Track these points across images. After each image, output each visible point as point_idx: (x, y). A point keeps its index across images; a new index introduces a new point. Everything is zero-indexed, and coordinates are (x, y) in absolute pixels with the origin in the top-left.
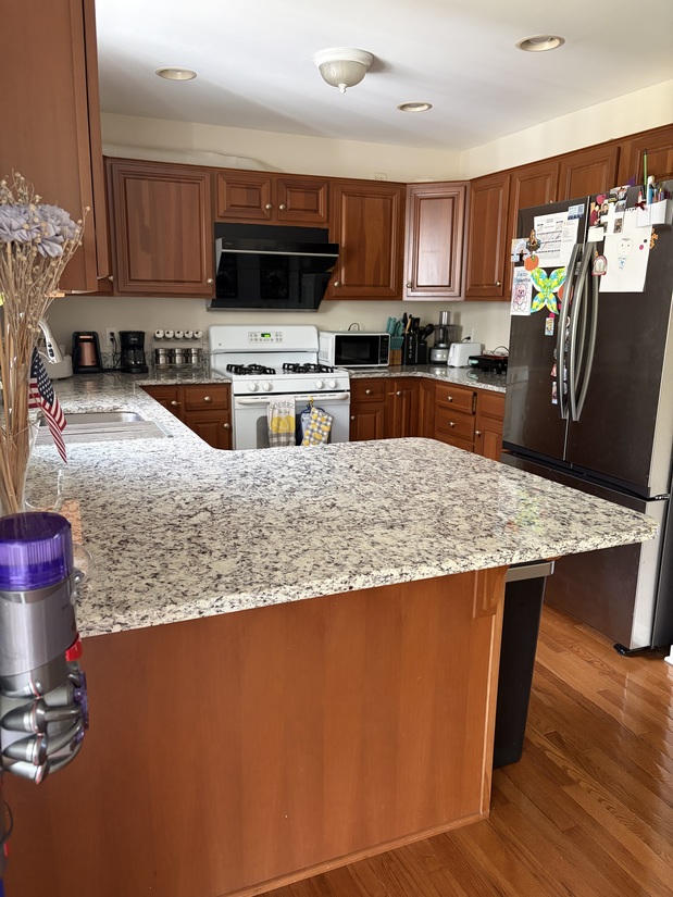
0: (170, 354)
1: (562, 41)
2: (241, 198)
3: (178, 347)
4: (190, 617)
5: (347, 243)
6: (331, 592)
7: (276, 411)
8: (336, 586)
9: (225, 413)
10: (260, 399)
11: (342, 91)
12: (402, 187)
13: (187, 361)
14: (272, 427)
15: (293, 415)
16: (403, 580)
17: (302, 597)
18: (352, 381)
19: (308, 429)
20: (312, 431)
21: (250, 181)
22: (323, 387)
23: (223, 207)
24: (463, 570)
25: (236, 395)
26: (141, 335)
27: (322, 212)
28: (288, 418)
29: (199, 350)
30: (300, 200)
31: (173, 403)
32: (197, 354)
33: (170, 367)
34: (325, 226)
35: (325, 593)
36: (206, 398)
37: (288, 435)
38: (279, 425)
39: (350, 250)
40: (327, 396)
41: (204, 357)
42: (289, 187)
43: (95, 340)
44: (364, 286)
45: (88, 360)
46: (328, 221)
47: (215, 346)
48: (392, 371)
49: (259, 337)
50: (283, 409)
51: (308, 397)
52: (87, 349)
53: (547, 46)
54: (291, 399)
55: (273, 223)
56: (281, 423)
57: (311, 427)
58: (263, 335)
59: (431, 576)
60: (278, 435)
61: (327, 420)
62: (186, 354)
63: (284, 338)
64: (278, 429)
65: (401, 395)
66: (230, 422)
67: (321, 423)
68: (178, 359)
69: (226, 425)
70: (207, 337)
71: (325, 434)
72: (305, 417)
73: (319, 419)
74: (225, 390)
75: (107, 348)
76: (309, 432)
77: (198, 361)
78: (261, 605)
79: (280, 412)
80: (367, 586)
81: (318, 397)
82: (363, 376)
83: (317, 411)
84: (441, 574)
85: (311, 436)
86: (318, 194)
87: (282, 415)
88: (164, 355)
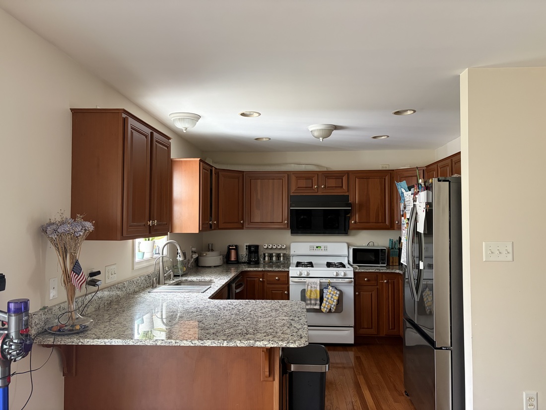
0: (271, 256)
1: (415, 111)
2: (303, 183)
3: (274, 253)
4: (102, 344)
5: (359, 201)
6: (149, 344)
7: (309, 287)
8: (151, 343)
9: (286, 286)
10: (303, 280)
11: (321, 140)
12: (391, 172)
13: (278, 260)
14: (308, 295)
15: (318, 289)
16: (176, 345)
17: (138, 344)
18: (355, 273)
19: (325, 297)
20: (328, 298)
21: (307, 176)
22: (336, 276)
23: (293, 188)
24: (201, 345)
25: (291, 277)
26: (257, 247)
27: (344, 187)
28: (316, 291)
29: (284, 254)
30: (332, 183)
31: (261, 279)
32: (284, 256)
33: (271, 262)
34: (347, 194)
35: (146, 344)
36: (277, 278)
37: (316, 300)
38: (311, 294)
39: (361, 205)
40: (340, 280)
41: (287, 257)
42: (326, 177)
43: (237, 248)
44: (369, 223)
45: (233, 258)
46: (348, 191)
47: (292, 253)
48: (389, 269)
49: (315, 248)
50: (313, 286)
51: (328, 280)
52: (233, 253)
53: (409, 112)
54: (318, 281)
55: (320, 194)
56: (312, 293)
57: (327, 296)
58: (317, 247)
59: (188, 345)
60: (310, 300)
61: (337, 293)
62: (278, 256)
63: (328, 249)
64: (310, 296)
65: (388, 282)
66: (288, 291)
67: (333, 295)
68: (274, 258)
69: (286, 292)
70: (288, 248)
71: (335, 301)
72: (325, 291)
73: (332, 292)
74: (286, 274)
75: (244, 252)
76: (326, 299)
77: (284, 259)
78: (125, 344)
79: (311, 287)
80: (162, 345)
81: (335, 280)
82: (363, 271)
83: (331, 288)
84: (192, 345)
85: (327, 301)
86: (342, 179)
87: (313, 289)
88: (268, 256)
